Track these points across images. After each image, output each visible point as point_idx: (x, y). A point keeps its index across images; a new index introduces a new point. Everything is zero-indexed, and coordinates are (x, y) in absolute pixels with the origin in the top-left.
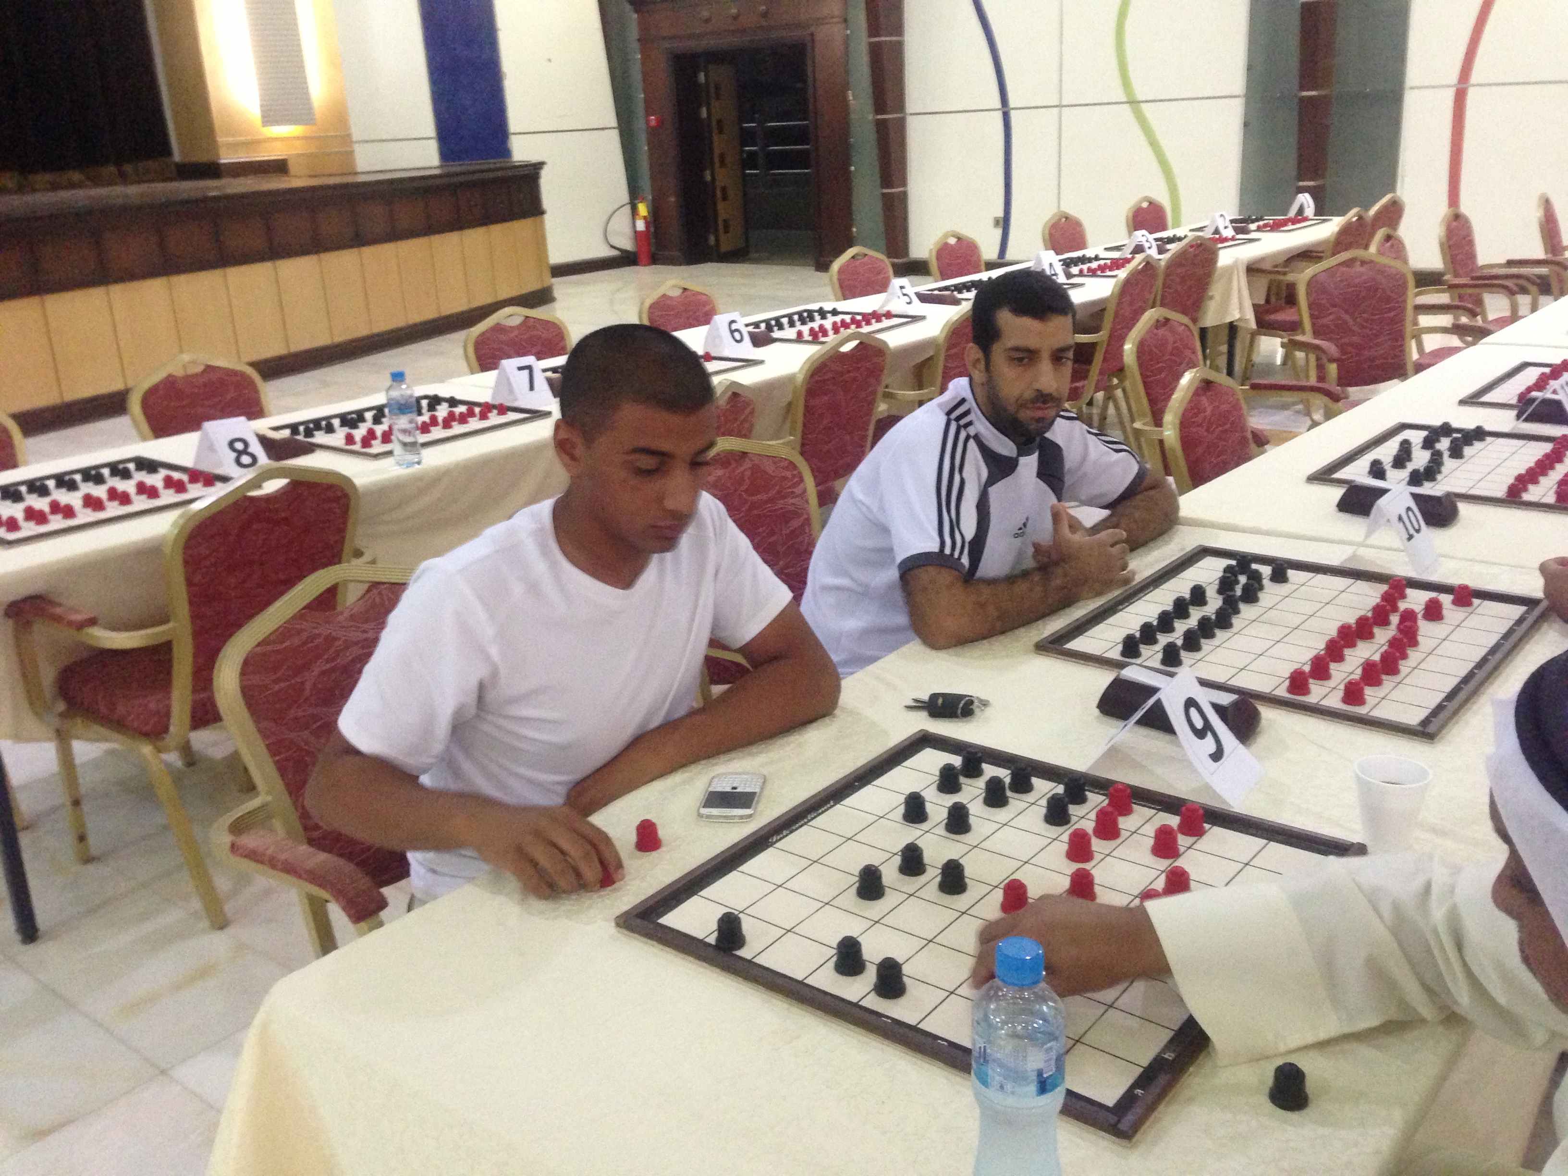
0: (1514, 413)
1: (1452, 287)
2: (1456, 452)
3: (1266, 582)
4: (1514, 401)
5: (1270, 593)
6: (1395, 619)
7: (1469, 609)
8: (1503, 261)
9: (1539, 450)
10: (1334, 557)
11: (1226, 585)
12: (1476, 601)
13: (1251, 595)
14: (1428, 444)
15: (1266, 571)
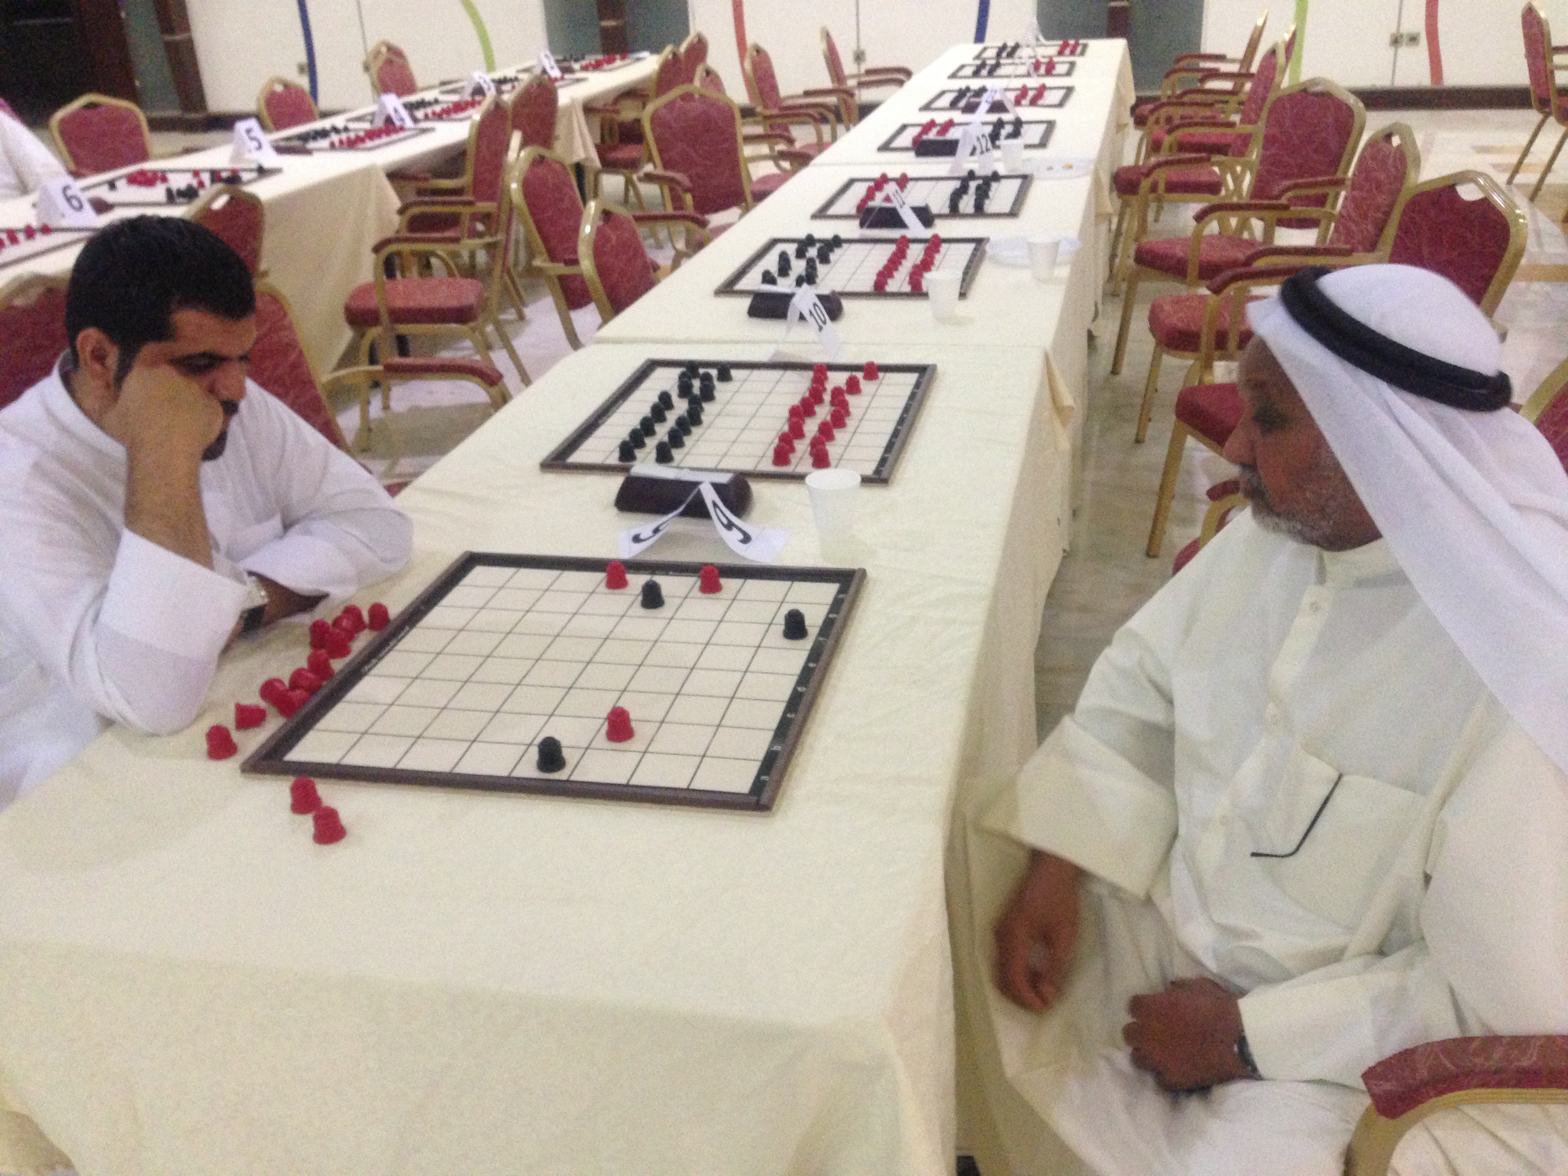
0: (857, 222)
1: (766, 118)
2: (824, 258)
3: (716, 382)
4: (853, 211)
5: (721, 390)
6: (827, 397)
7: (878, 381)
8: (800, 91)
9: (885, 252)
10: (763, 355)
11: (685, 390)
12: (881, 375)
13: (708, 394)
14: (800, 254)
15: (714, 372)
